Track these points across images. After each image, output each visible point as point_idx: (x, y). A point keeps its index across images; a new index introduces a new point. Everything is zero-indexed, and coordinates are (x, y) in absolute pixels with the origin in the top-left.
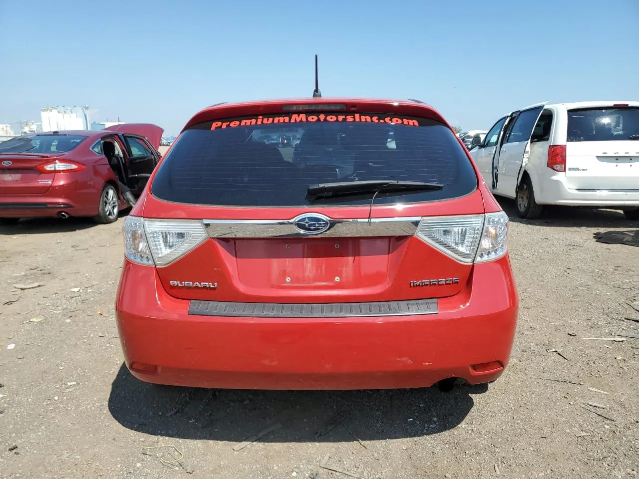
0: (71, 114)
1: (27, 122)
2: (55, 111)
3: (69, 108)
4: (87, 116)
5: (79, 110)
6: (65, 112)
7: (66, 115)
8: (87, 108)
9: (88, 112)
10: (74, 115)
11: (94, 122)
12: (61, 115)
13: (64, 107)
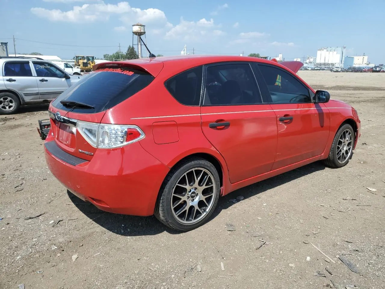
0: (334, 52)
1: (309, 57)
2: (325, 50)
3: (334, 48)
4: (344, 53)
5: (340, 49)
6: (331, 51)
7: (331, 53)
8: (345, 48)
9: (344, 50)
10: (335, 53)
11: (347, 56)
12: (328, 52)
13: (331, 47)
